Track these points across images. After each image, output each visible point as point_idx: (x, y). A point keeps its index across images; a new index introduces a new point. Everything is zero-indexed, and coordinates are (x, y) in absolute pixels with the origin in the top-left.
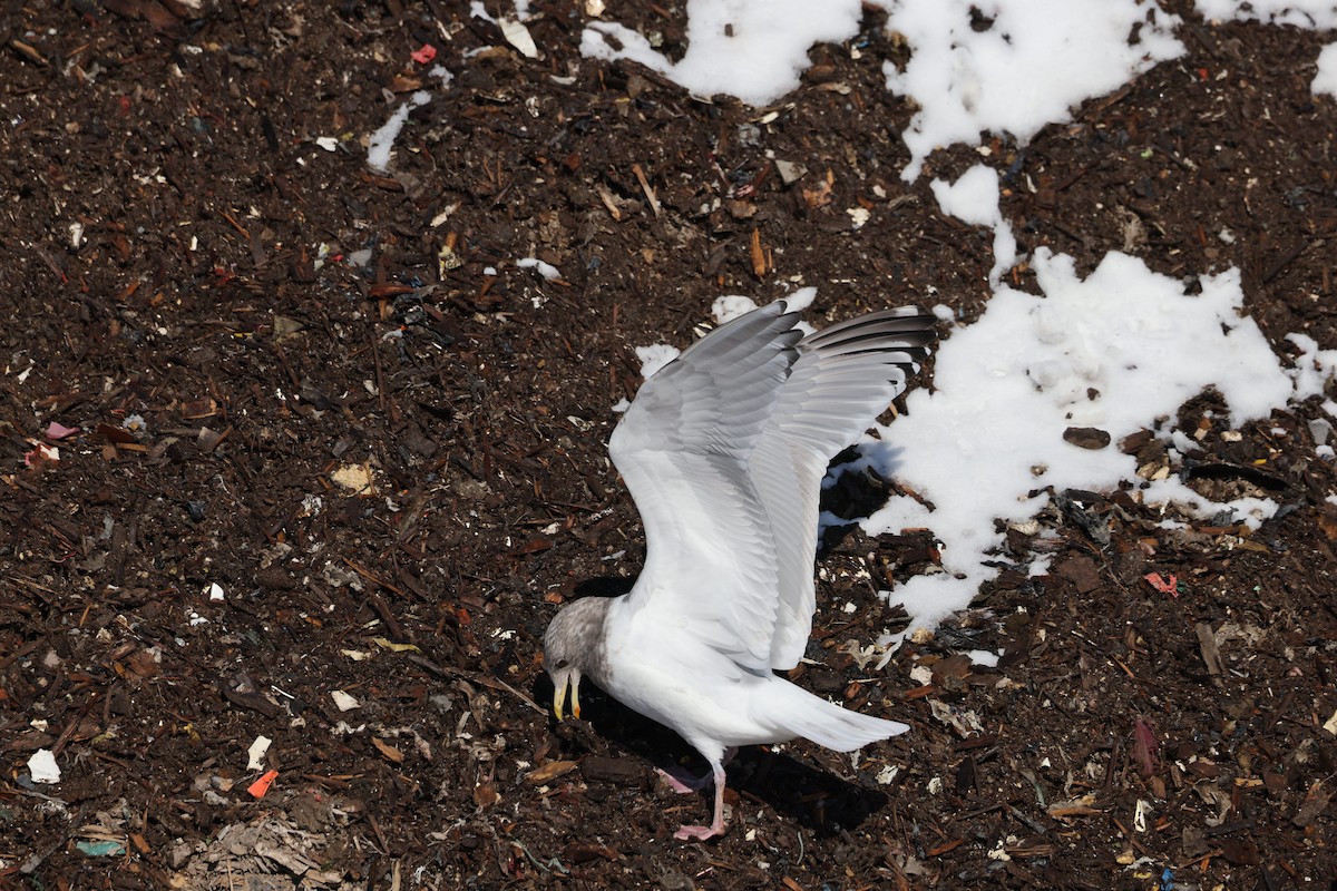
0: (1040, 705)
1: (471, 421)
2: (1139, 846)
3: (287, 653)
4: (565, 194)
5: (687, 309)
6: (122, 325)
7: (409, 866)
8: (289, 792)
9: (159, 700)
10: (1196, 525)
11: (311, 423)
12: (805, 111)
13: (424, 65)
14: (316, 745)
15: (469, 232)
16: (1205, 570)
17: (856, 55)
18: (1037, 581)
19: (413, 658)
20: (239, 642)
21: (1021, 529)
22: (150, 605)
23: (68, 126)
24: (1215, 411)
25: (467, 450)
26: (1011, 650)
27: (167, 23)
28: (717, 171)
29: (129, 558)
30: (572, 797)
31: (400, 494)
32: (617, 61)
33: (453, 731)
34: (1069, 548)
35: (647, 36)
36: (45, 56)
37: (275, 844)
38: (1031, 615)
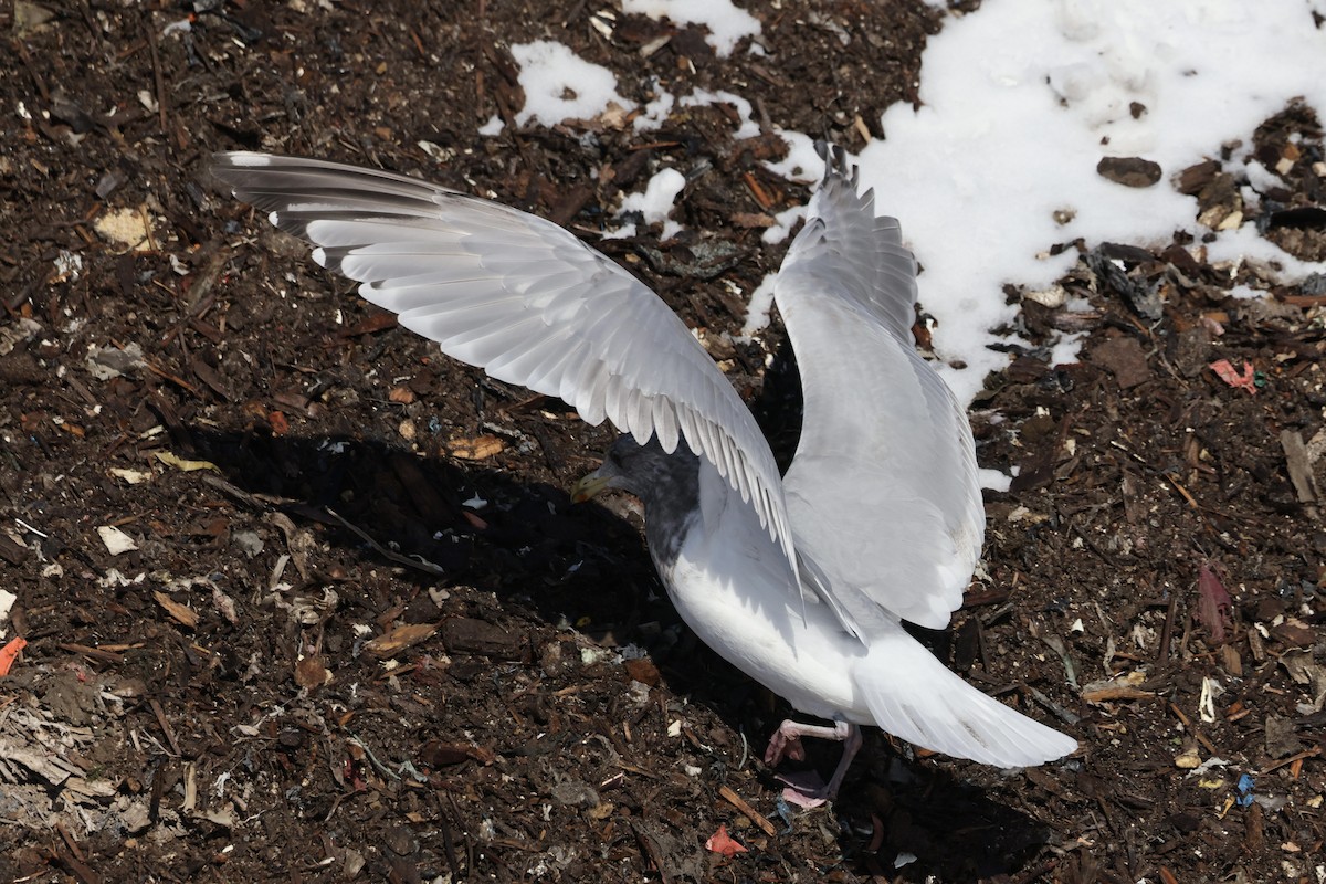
0: (1069, 544)
2: (1206, 742)
3: (36, 473)
7: (208, 772)
8: (41, 668)
10: (1280, 293)
11: (68, 151)
14: (78, 602)
16: (1293, 355)
18: (1062, 371)
19: (209, 480)
21: (1041, 299)
24: (1304, 134)
26: (1029, 469)
30: (430, 675)
31: (190, 250)
33: (266, 581)
34: (1107, 325)
37: (24, 742)
38: (1056, 419)
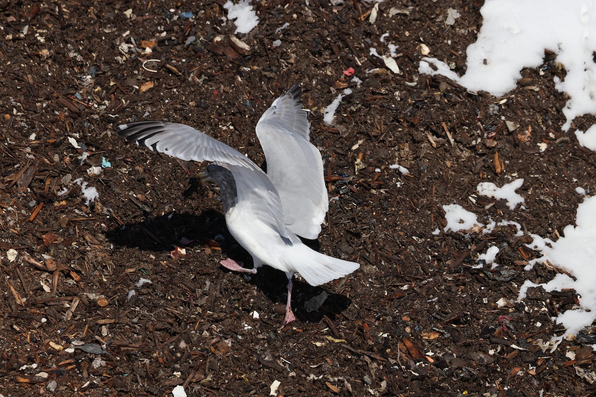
1: (369, 238)
3: (288, 343)
4: (412, 136)
5: (466, 188)
6: (214, 194)
9: (230, 363)
12: (519, 98)
13: (349, 77)
14: (301, 385)
15: (369, 153)
17: (542, 73)
19: (343, 345)
20: (266, 337)
22: (226, 320)
23: (190, 103)
25: (367, 251)
27: (235, 57)
28: (479, 126)
29: (217, 299)
32: (435, 75)
35: (449, 64)
36: (181, 72)
